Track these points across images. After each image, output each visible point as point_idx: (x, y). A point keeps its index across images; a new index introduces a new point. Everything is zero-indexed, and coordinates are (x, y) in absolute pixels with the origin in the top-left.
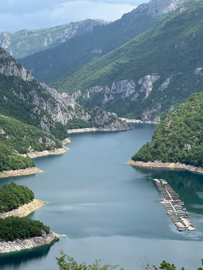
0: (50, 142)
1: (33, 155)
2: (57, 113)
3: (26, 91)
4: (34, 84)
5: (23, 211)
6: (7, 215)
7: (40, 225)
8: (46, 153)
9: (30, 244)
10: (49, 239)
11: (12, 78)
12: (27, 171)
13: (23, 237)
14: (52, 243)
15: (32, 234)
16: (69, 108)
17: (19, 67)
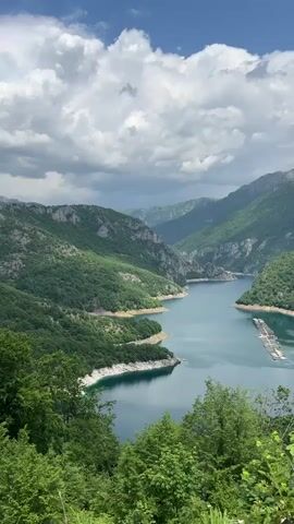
0: (173, 288)
1: (161, 298)
2: (178, 267)
3: (156, 251)
4: (162, 245)
5: (153, 340)
6: (143, 342)
7: (166, 351)
8: (170, 296)
9: (158, 365)
10: (173, 362)
11: (146, 241)
12: (155, 310)
13: (153, 360)
14: (175, 365)
15: (161, 358)
16: (189, 263)
17: (152, 233)
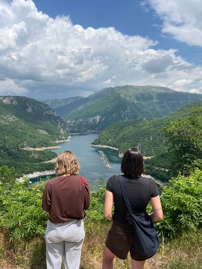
0: (64, 137)
1: (58, 142)
3: (56, 120)
4: (59, 117)
5: (53, 161)
6: (48, 162)
8: (62, 141)
11: (51, 115)
12: (55, 147)
16: (71, 126)
17: (54, 111)
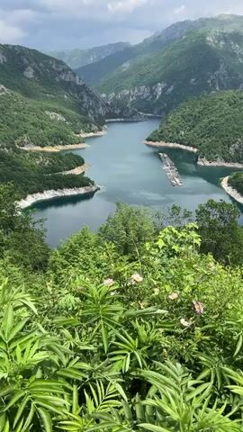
0: (95, 127)
1: (83, 135)
2: (99, 108)
3: (79, 92)
4: (84, 87)
5: (77, 171)
6: (68, 172)
7: (89, 180)
8: (92, 134)
9: (82, 191)
10: (94, 188)
11: (69, 83)
12: (80, 146)
13: (78, 187)
14: (96, 191)
15: (84, 185)
16: (107, 105)
17: (74, 75)
